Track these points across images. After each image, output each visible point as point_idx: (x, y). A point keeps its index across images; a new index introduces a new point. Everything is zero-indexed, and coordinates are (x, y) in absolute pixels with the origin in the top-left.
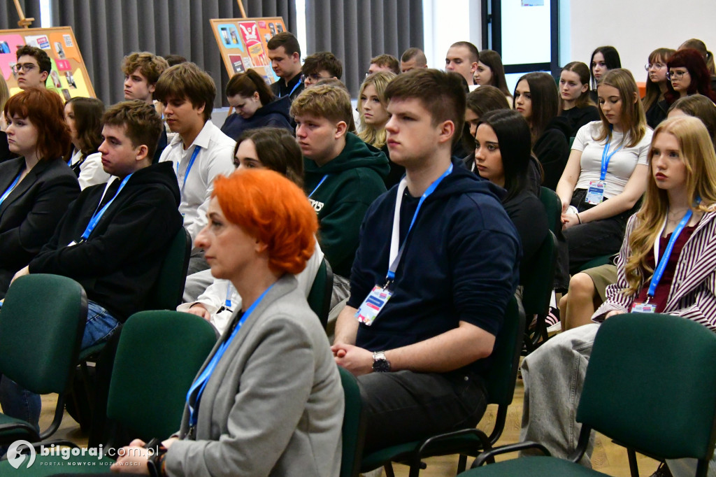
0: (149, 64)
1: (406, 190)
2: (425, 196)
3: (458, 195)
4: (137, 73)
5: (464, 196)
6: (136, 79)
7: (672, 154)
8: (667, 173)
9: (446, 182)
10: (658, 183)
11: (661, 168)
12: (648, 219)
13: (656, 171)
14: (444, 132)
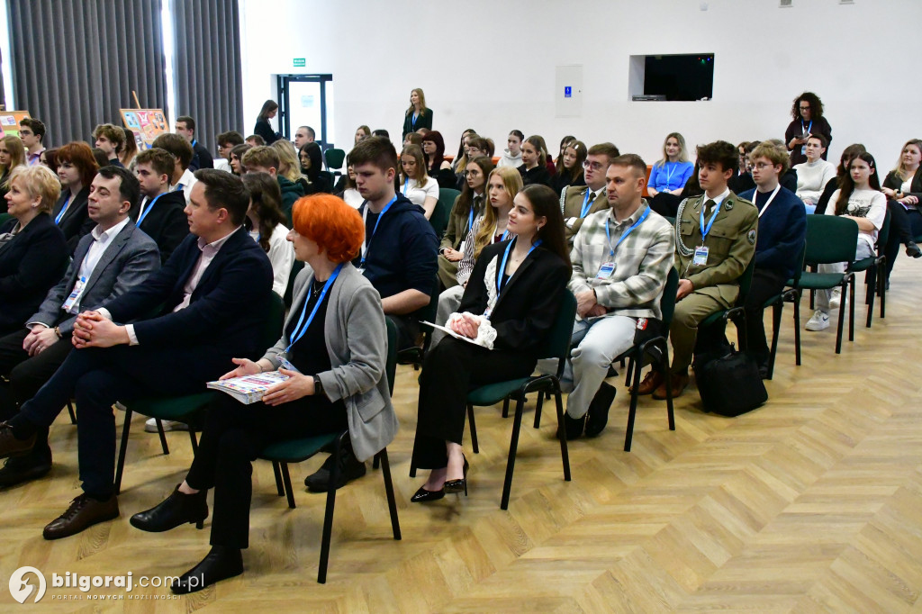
0: (110, 130)
1: (369, 210)
2: (382, 213)
3: (403, 211)
4: (103, 136)
5: (407, 213)
6: (102, 140)
7: (499, 186)
8: (496, 198)
9: (394, 205)
10: (493, 204)
11: (494, 195)
12: (486, 225)
13: (491, 197)
14: (390, 175)
